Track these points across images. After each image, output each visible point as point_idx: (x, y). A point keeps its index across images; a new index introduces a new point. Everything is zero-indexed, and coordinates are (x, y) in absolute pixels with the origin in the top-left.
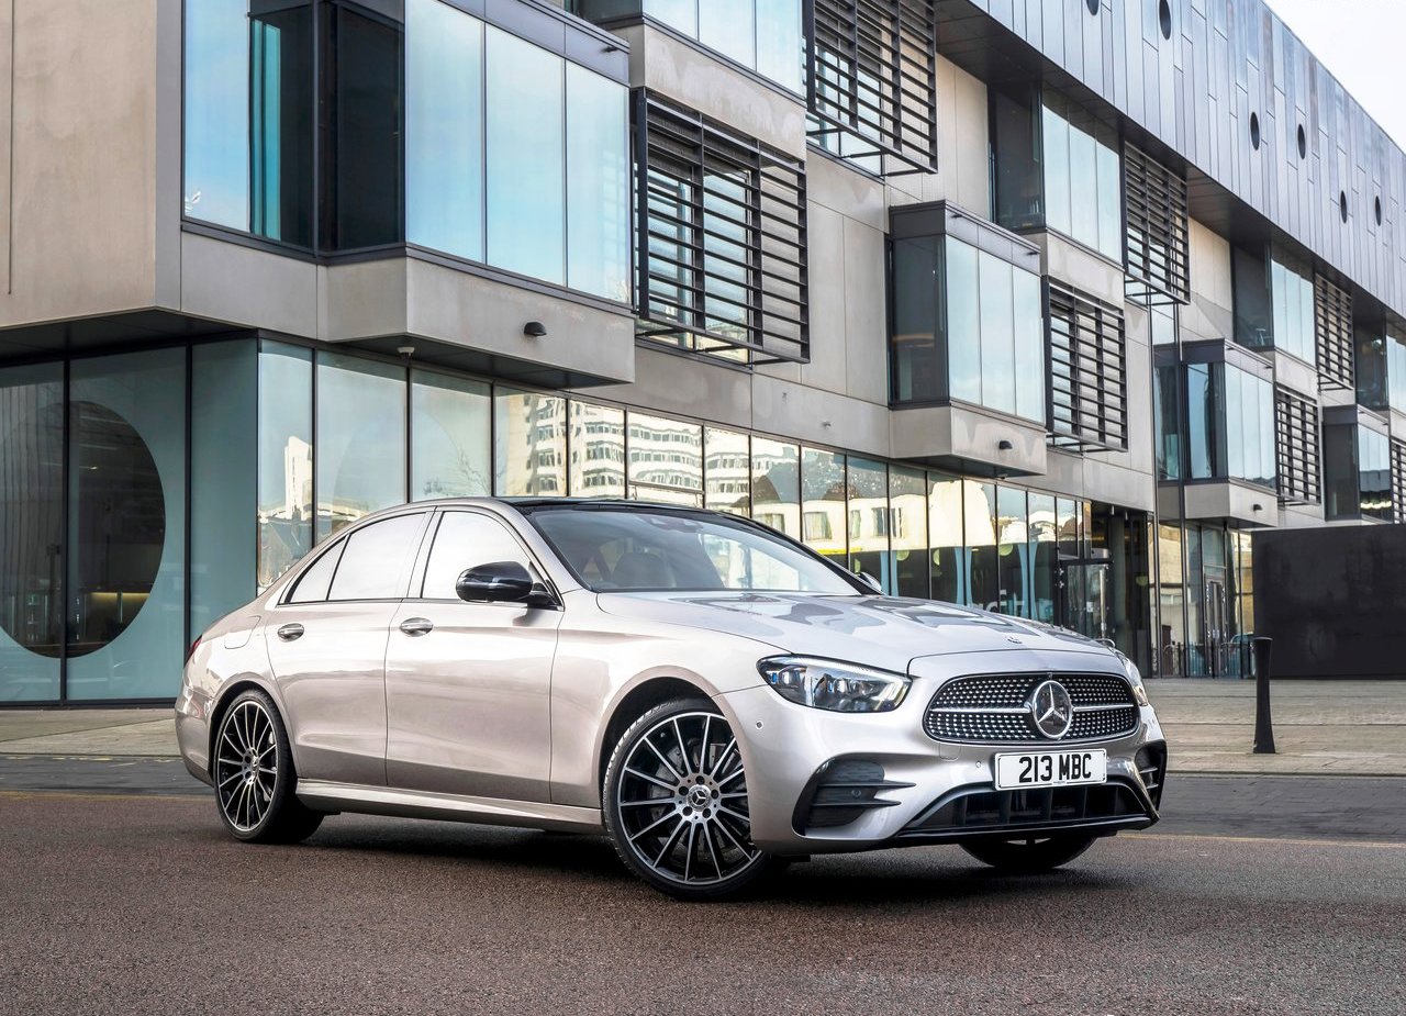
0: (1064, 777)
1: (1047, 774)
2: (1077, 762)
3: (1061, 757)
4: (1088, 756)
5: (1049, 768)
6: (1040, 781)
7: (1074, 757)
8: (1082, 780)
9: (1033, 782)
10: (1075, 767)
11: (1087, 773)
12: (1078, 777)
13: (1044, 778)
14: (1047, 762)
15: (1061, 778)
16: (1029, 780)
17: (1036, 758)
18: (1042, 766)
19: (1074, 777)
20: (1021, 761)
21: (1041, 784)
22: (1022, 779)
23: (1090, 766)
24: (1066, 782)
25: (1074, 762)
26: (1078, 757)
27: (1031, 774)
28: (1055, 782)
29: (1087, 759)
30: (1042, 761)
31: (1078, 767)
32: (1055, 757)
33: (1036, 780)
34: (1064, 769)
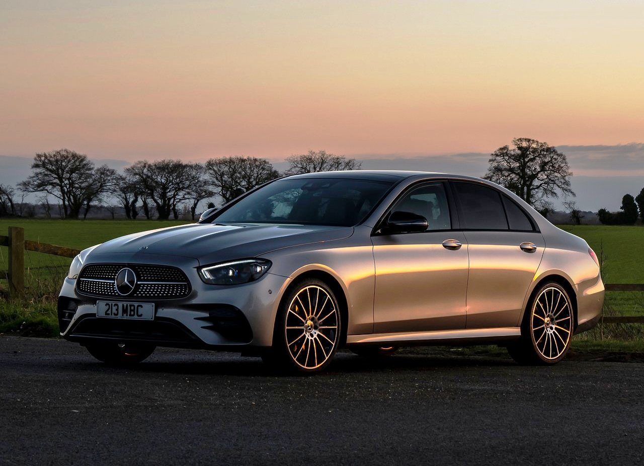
0: (125, 315)
1: (116, 312)
2: (132, 308)
3: (123, 305)
4: (142, 306)
5: (117, 310)
6: (113, 316)
7: (131, 306)
8: (136, 318)
9: (110, 316)
10: (131, 310)
11: (139, 314)
12: (134, 315)
13: (114, 313)
14: (116, 307)
15: (123, 315)
16: (109, 314)
17: (112, 304)
18: (114, 308)
19: (130, 315)
20: (106, 305)
21: (113, 317)
22: (106, 314)
23: (141, 311)
24: (125, 317)
25: (131, 308)
26: (134, 306)
27: (109, 312)
28: (120, 317)
29: (139, 308)
30: (114, 306)
31: (134, 310)
32: (120, 305)
33: (112, 315)
34: (125, 311)
